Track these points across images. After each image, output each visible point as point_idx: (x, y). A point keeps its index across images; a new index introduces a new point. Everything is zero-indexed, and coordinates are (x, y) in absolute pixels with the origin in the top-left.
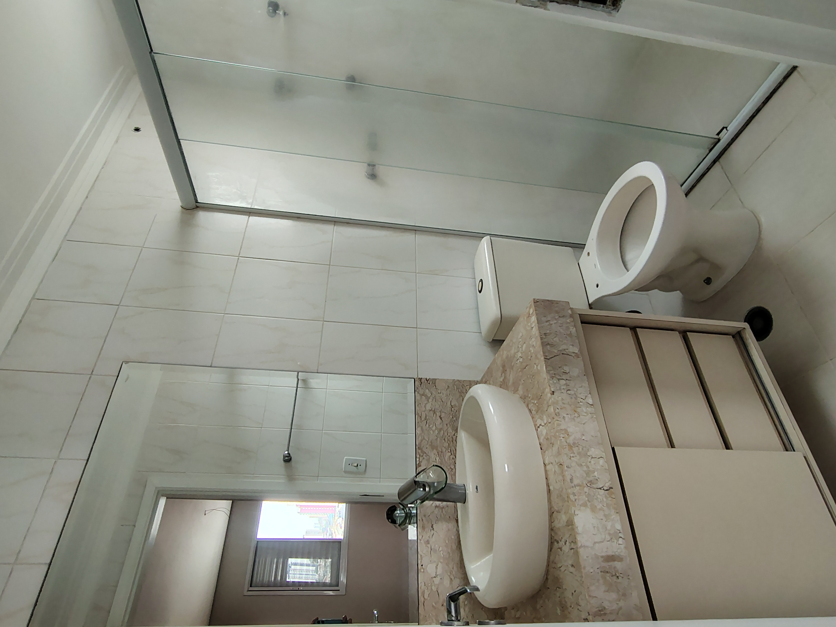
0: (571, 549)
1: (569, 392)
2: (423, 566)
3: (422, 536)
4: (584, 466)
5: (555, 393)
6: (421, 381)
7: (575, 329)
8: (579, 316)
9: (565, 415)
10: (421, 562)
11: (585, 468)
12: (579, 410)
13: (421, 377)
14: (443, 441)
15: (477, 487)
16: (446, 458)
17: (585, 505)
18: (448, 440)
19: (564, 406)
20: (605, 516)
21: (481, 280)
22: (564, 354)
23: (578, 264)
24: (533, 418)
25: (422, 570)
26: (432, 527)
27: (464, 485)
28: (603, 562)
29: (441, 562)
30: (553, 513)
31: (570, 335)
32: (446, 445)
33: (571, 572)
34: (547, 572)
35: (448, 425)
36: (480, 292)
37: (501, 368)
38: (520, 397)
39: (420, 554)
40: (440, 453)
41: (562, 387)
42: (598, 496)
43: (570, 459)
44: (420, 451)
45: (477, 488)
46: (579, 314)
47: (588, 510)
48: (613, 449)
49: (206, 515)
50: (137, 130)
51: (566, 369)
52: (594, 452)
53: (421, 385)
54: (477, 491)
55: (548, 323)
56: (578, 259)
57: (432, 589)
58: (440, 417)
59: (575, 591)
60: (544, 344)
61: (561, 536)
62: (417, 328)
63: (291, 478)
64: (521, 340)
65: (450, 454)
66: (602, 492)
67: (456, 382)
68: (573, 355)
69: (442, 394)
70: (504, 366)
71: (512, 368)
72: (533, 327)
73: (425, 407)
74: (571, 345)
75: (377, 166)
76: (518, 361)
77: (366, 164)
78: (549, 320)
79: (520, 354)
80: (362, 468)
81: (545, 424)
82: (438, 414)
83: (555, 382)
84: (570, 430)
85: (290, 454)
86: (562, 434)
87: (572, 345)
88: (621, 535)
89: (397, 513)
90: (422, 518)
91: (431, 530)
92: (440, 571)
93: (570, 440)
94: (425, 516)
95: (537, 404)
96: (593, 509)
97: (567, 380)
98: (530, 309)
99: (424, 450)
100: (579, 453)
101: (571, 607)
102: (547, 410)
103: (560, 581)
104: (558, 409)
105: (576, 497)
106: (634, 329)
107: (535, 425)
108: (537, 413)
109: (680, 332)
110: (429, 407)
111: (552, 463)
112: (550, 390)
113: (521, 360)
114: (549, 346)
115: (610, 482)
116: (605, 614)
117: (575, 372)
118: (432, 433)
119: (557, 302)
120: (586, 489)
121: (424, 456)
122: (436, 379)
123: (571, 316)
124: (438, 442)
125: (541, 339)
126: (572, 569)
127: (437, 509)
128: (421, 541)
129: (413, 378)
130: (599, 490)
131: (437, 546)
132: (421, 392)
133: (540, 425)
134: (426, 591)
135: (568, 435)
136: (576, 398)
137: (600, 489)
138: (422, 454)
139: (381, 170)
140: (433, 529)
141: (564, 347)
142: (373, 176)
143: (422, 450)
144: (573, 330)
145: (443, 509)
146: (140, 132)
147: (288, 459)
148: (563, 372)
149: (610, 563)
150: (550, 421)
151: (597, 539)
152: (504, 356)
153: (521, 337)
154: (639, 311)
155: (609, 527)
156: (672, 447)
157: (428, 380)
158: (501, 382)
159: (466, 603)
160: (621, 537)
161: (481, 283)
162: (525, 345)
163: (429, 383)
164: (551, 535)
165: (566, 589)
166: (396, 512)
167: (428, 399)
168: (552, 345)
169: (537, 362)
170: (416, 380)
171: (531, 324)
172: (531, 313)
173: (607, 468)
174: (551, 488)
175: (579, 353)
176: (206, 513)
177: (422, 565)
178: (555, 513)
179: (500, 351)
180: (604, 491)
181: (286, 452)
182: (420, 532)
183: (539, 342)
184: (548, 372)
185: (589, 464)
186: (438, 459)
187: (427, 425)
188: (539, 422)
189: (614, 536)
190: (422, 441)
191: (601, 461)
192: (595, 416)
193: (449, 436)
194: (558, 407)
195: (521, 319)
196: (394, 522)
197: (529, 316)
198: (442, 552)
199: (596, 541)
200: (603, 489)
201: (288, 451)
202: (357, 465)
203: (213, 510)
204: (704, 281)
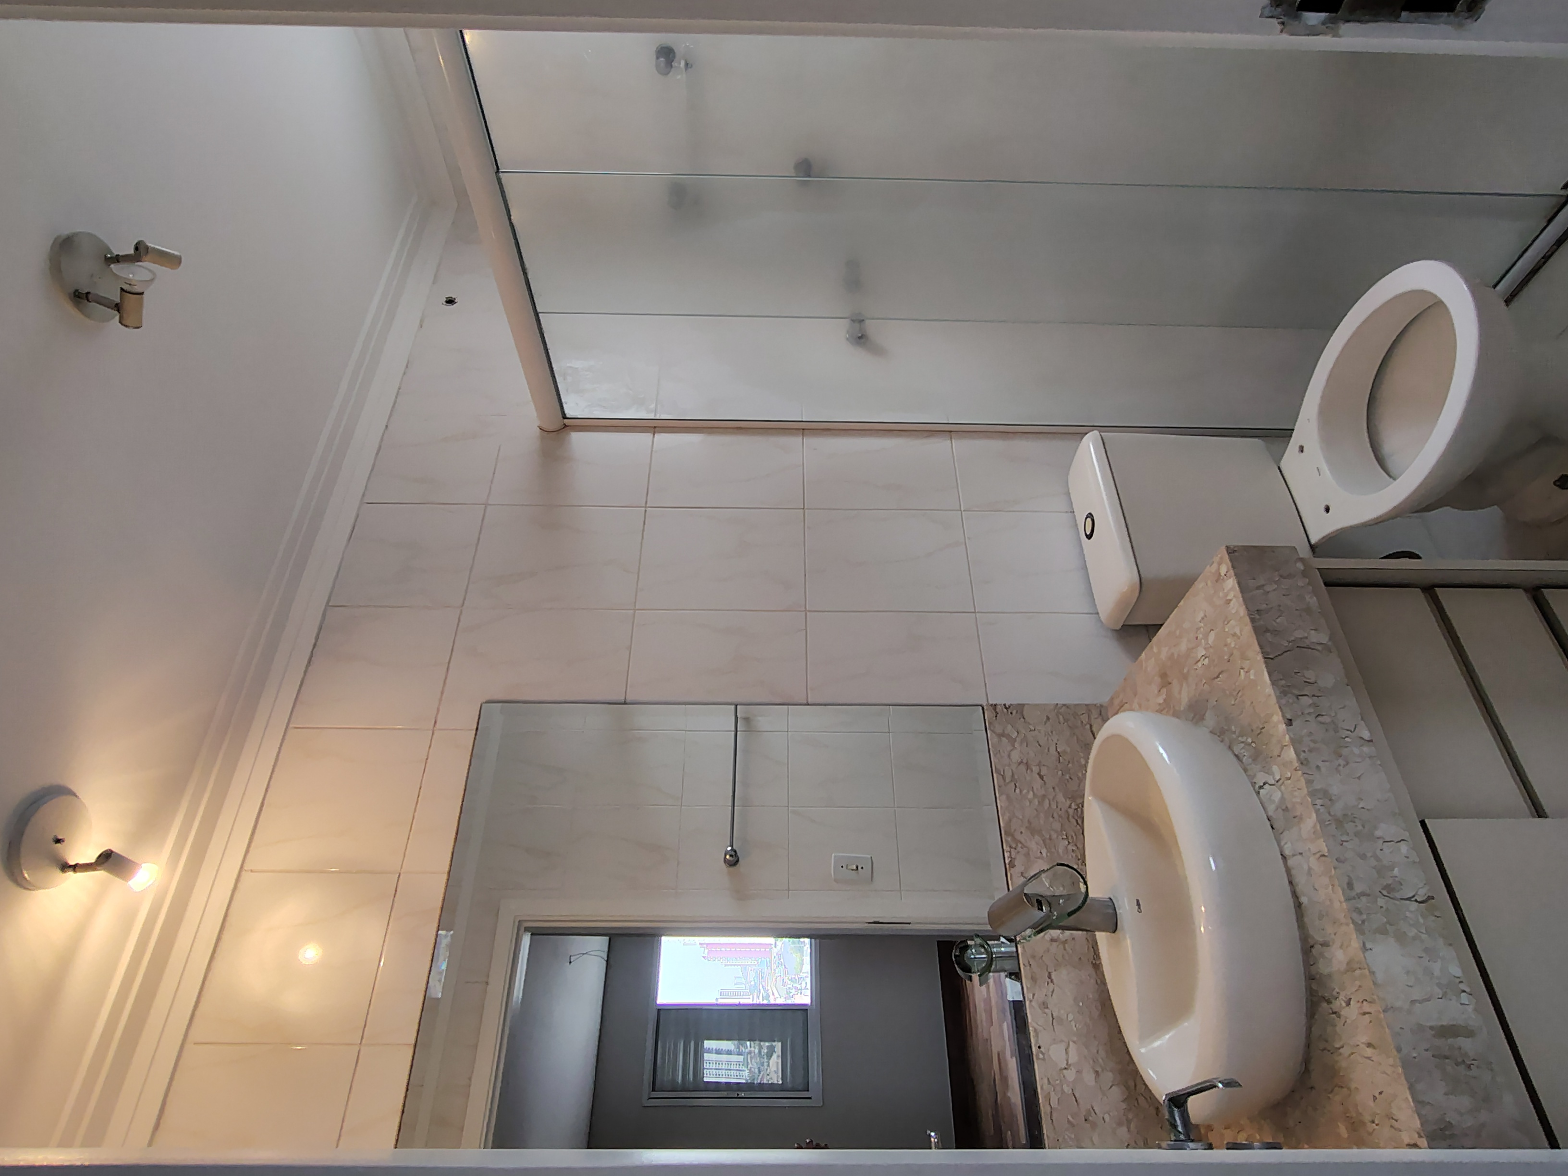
0: (1365, 1014)
1: (1320, 718)
2: (1042, 1049)
3: (1034, 995)
4: (1371, 857)
5: (1294, 723)
6: (995, 709)
7: (1315, 598)
8: (1320, 572)
9: (1321, 764)
10: (1037, 1041)
11: (1373, 862)
12: (1345, 752)
13: (994, 703)
14: (1051, 819)
15: (1138, 901)
16: (1061, 851)
17: (1383, 931)
18: (1060, 816)
19: (1312, 745)
20: (1426, 950)
21: (1090, 516)
22: (1301, 646)
23: (1279, 468)
24: (1245, 770)
25: (1041, 1056)
26: (1050, 977)
27: (1110, 899)
28: (1434, 1036)
29: (1074, 1042)
30: (1312, 947)
31: (1308, 610)
32: (1057, 826)
33: (1369, 1058)
34: (1307, 1061)
35: (1057, 789)
36: (1089, 537)
37: (1158, 680)
38: (1211, 732)
39: (1033, 1027)
40: (1048, 841)
41: (1306, 712)
42: (1408, 914)
43: (1342, 845)
44: (1009, 839)
45: (1138, 904)
46: (1318, 569)
47: (1392, 940)
48: (1423, 824)
49: (572, 963)
50: (450, 301)
51: (1310, 675)
52: (1386, 829)
53: (996, 716)
54: (1141, 909)
55: (1261, 591)
56: (1278, 459)
57: (1062, 1090)
58: (1039, 774)
59: (1381, 1093)
60: (1260, 631)
61: (1337, 990)
62: (975, 612)
63: (741, 894)
64: (1202, 625)
65: (1067, 843)
66: (1414, 906)
67: (1061, 708)
68: (1319, 648)
69: (1036, 732)
70: (1163, 675)
71: (1185, 677)
72: (1230, 600)
73: (1009, 756)
74: (1312, 629)
75: (867, 322)
76: (1200, 664)
77: (847, 321)
78: (1263, 586)
79: (1201, 652)
80: (865, 873)
81: (1277, 782)
82: (1035, 769)
83: (1291, 701)
84: (1335, 790)
85: (735, 851)
86: (1320, 799)
87: (1315, 630)
88: (1463, 987)
89: (972, 954)
90: (1029, 962)
91: (1048, 984)
92: (1073, 1058)
93: (1338, 809)
94: (1033, 957)
95: (1254, 745)
96: (1401, 938)
97: (1314, 696)
98: (1220, 564)
99: (1018, 836)
100: (1357, 834)
101: (1373, 1122)
102: (1279, 756)
103: (1341, 1074)
104: (1304, 751)
105: (1364, 917)
106: (1430, 590)
107: (1254, 784)
108: (1253, 760)
109: (1526, 590)
110: (1016, 756)
111: (1301, 854)
112: (1283, 716)
113: (1206, 661)
114: (1269, 634)
115: (1427, 888)
116: (1452, 1136)
117: (1328, 680)
118: (1028, 803)
119: (1272, 549)
120: (1381, 902)
121: (1019, 849)
122: (1023, 705)
123: (1304, 574)
124: (1042, 822)
125: (1253, 620)
126: (1369, 1052)
127: (1055, 944)
128: (1033, 1003)
129: (981, 705)
130: (1408, 902)
131: (1062, 1012)
132: (999, 730)
133: (1265, 784)
134: (1052, 1094)
135: (1330, 800)
136: (1336, 731)
137: (1409, 899)
138: (1014, 846)
139: (872, 327)
140: (1052, 981)
141: (1299, 634)
142: (861, 339)
143: (1013, 836)
144: (1312, 601)
145: (1066, 945)
146: (454, 305)
147: (733, 860)
148: (1305, 682)
149: (1451, 1041)
150: (1289, 775)
151: (1417, 994)
152: (1163, 655)
153: (1203, 618)
155: (1437, 973)
156: (1540, 816)
157: (1007, 706)
158: (1160, 704)
159: (1130, 1116)
160: (1464, 991)
161: (1089, 520)
162: (1212, 634)
163: (1011, 713)
164: (1311, 988)
165: (1357, 1089)
166: (969, 951)
167: (1012, 741)
168: (1276, 632)
169: (1246, 664)
170: (985, 708)
171: (1226, 595)
172: (1223, 574)
173: (1417, 860)
174: (1304, 900)
175: (1330, 643)
176: (572, 960)
177: (1039, 1047)
178: (1317, 947)
179: (1152, 648)
180: (1416, 904)
181: (729, 848)
182: (1029, 986)
183: (1248, 629)
184: (1273, 683)
185: (1378, 852)
186: (1044, 851)
187: (1018, 791)
188: (1260, 778)
189: (1451, 988)
190: (1010, 820)
191: (1404, 848)
192: (1379, 762)
193: (1061, 810)
194: (1304, 749)
195: (1199, 585)
197: (1218, 579)
198: (1073, 1023)
199: (1415, 998)
200: (1416, 901)
201: (732, 846)
202: (857, 867)
203: (584, 954)
204: (1555, 483)
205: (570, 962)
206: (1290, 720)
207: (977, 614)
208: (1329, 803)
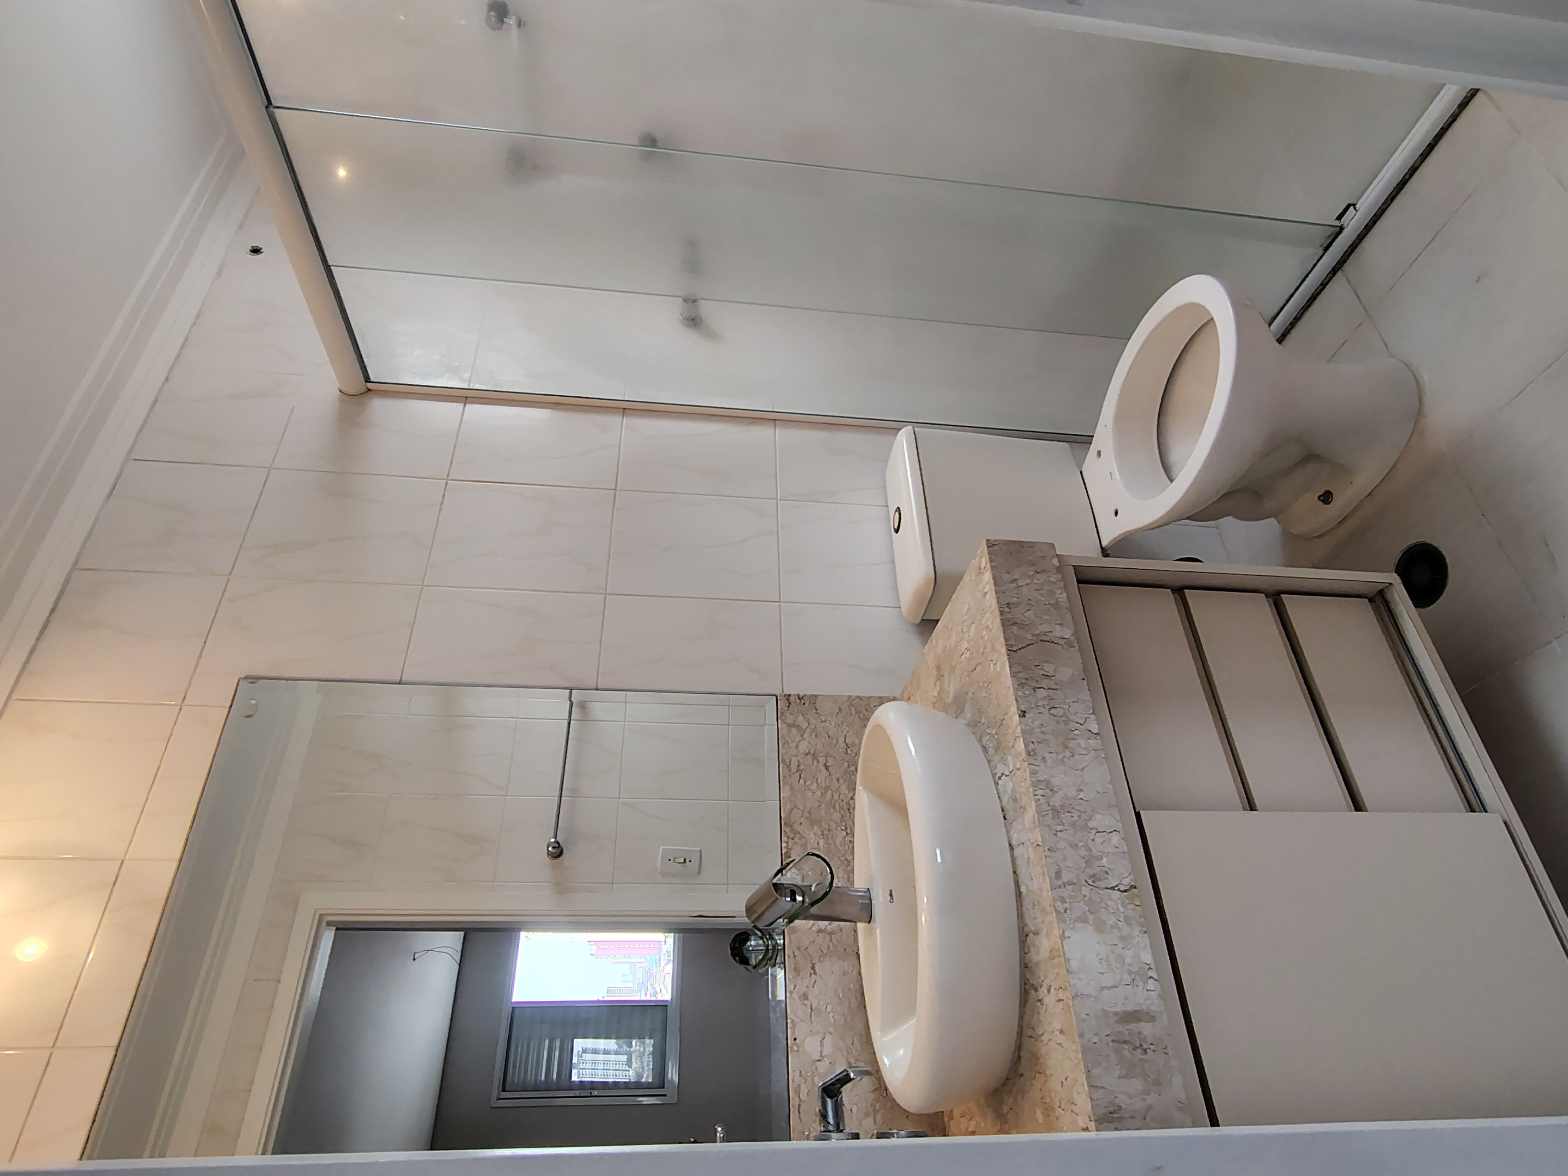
0: (1060, 1000)
1: (1052, 711)
2: (797, 1041)
3: (795, 986)
4: (1082, 846)
5: (1027, 715)
6: (788, 700)
7: (1065, 594)
8: (1074, 569)
9: (1047, 755)
10: (793, 1033)
11: (1083, 852)
12: (1072, 744)
13: (788, 693)
14: (832, 811)
15: (891, 891)
16: (838, 842)
17: (1084, 920)
18: (841, 808)
19: (1043, 737)
20: (1123, 939)
21: (898, 509)
22: (1044, 640)
23: (1081, 473)
24: (989, 761)
25: (796, 1048)
26: (813, 968)
27: (868, 889)
28: (1117, 1022)
29: (830, 1033)
30: (1027, 936)
31: (1056, 606)
32: (837, 816)
33: (1059, 1044)
34: (1019, 1047)
35: (841, 781)
36: (897, 531)
37: (935, 672)
38: (968, 724)
39: (791, 1019)
40: (826, 832)
41: (1041, 703)
42: (1109, 903)
43: (1056, 835)
44: (788, 830)
45: (891, 895)
46: (1073, 566)
47: (1090, 929)
48: (1138, 815)
49: (416, 960)
50: (256, 251)
51: (1049, 668)
52: (1100, 821)
53: (789, 706)
54: (892, 899)
55: (1015, 585)
56: (1080, 463)
57: (813, 1082)
58: (825, 765)
59: (1066, 1079)
60: (1007, 624)
61: (1042, 979)
62: (779, 602)
63: (561, 888)
64: (967, 617)
65: (846, 834)
66: (1116, 894)
67: (854, 700)
68: (1062, 642)
69: (827, 724)
70: (938, 668)
71: (952, 669)
72: (986, 593)
73: (797, 747)
74: (1057, 624)
75: (702, 303)
76: (963, 657)
77: (681, 299)
78: (1016, 580)
79: (966, 645)
80: (693, 866)
81: (1011, 772)
82: (822, 760)
83: (1027, 692)
84: (1056, 781)
85: (558, 843)
86: (1040, 789)
87: (1061, 624)
88: (1151, 973)
89: (751, 945)
90: (794, 953)
91: (811, 975)
92: (827, 1050)
93: (1056, 801)
94: (798, 948)
95: (996, 736)
96: (1100, 927)
97: (1048, 689)
98: (981, 558)
99: (797, 827)
100: (1073, 825)
101: (1060, 1107)
102: (1013, 747)
103: (1042, 1060)
104: (1033, 742)
105: (1067, 905)
106: (1179, 591)
107: (994, 775)
108: (996, 751)
109: (1267, 596)
110: (804, 747)
111: (1023, 843)
112: (1018, 709)
113: (968, 655)
114: (1015, 627)
115: (1132, 877)
116: (1120, 1119)
117: (1065, 673)
118: (810, 794)
119: (1032, 545)
120: (1086, 890)
121: (796, 840)
122: (816, 696)
123: (1059, 570)
124: (823, 813)
125: (1002, 613)
126: (1061, 1039)
127: (821, 935)
128: (795, 996)
129: (775, 695)
130: (1111, 891)
131: (822, 1003)
132: (790, 720)
133: (1003, 774)
134: (803, 1085)
135: (1052, 790)
136: (1066, 723)
137: (1113, 888)
138: (792, 836)
139: (706, 309)
140: (815, 973)
141: (1045, 628)
142: (694, 321)
143: (791, 827)
144: (1062, 597)
145: (833, 936)
146: (261, 255)
147: (557, 852)
148: (1043, 675)
149: (1132, 1026)
150: (1018, 766)
151: (1107, 981)
152: (939, 649)
153: (967, 612)
154: (1198, 558)
155: (1128, 960)
156: (1251, 810)
157: (801, 697)
158: (935, 697)
159: (878, 1106)
160: (1151, 977)
161: (897, 513)
162: (973, 626)
163: (804, 704)
164: (1025, 976)
165: (1051, 1075)
166: (748, 944)
167: (802, 732)
168: (1021, 626)
169: (995, 656)
170: (779, 698)
171: (984, 587)
172: (982, 568)
173: (1126, 851)
174: (1023, 889)
175: (1072, 638)
176: (416, 957)
177: (795, 1039)
178: (1031, 935)
179: (932, 640)
180: (1119, 892)
181: (553, 840)
182: (791, 977)
183: (998, 621)
184: (1014, 675)
185: (1090, 843)
186: (822, 842)
187: (802, 781)
188: (999, 770)
189: (1139, 975)
190: (792, 810)
191: (1115, 839)
192: (1103, 756)
193: (843, 801)
194: (1032, 740)
195: (966, 578)
196: (745, 961)
197: (980, 572)
198: (831, 1015)
199: (1104, 985)
200: (1119, 890)
201: (556, 838)
202: (685, 860)
203: (429, 950)
204: (1319, 498)
205: (414, 959)
206: (1025, 712)
207: (782, 604)
208: (1050, 793)
